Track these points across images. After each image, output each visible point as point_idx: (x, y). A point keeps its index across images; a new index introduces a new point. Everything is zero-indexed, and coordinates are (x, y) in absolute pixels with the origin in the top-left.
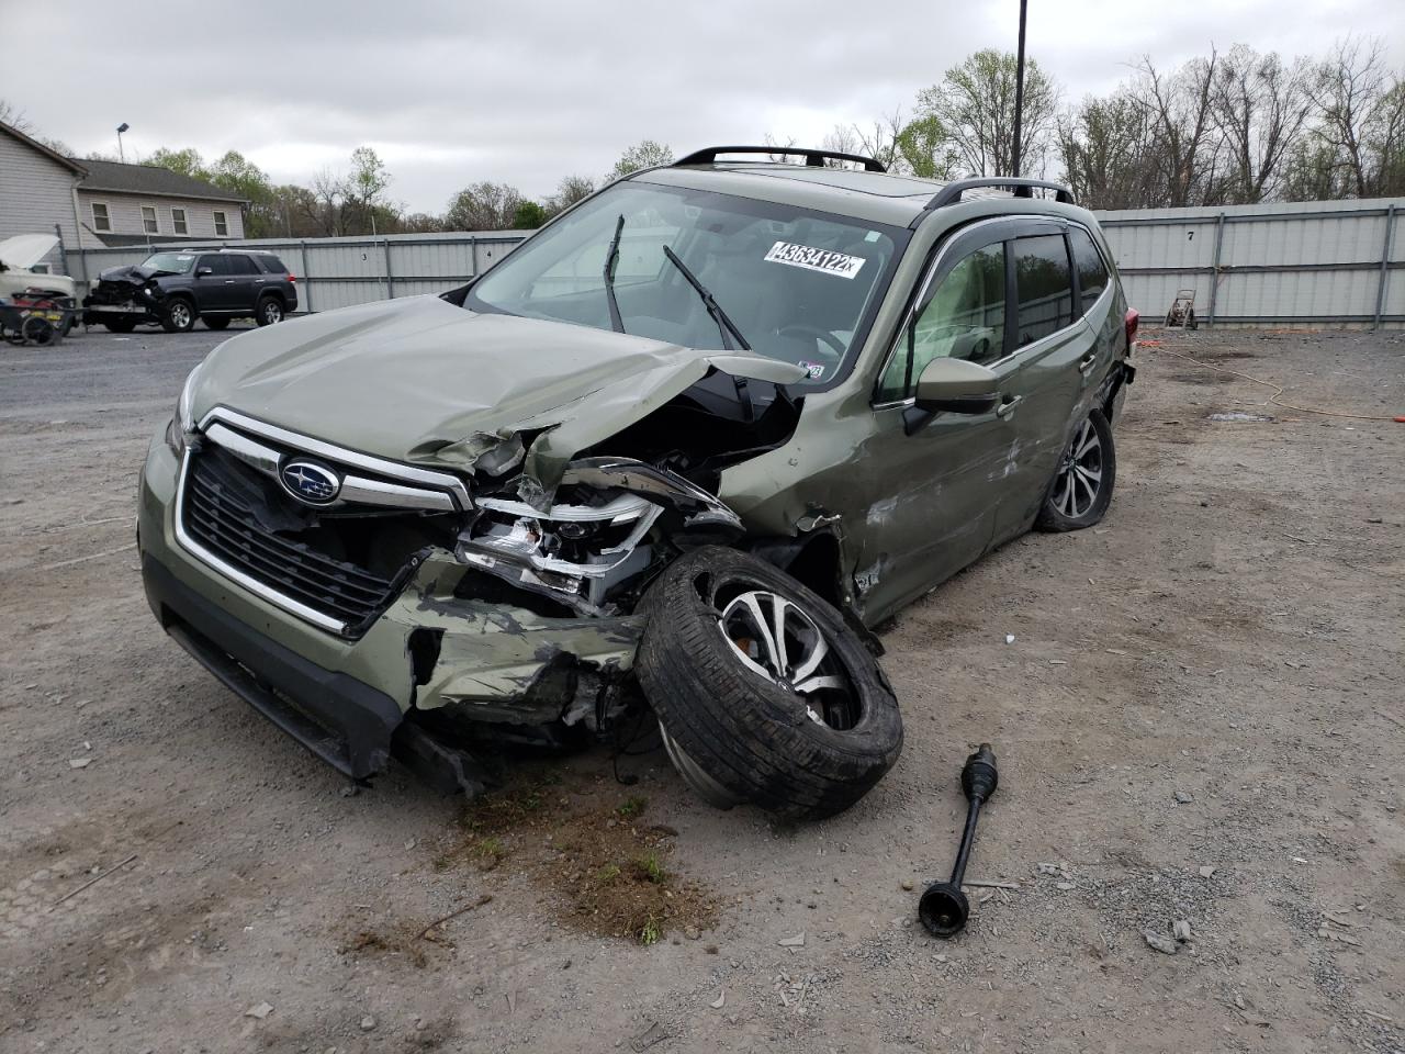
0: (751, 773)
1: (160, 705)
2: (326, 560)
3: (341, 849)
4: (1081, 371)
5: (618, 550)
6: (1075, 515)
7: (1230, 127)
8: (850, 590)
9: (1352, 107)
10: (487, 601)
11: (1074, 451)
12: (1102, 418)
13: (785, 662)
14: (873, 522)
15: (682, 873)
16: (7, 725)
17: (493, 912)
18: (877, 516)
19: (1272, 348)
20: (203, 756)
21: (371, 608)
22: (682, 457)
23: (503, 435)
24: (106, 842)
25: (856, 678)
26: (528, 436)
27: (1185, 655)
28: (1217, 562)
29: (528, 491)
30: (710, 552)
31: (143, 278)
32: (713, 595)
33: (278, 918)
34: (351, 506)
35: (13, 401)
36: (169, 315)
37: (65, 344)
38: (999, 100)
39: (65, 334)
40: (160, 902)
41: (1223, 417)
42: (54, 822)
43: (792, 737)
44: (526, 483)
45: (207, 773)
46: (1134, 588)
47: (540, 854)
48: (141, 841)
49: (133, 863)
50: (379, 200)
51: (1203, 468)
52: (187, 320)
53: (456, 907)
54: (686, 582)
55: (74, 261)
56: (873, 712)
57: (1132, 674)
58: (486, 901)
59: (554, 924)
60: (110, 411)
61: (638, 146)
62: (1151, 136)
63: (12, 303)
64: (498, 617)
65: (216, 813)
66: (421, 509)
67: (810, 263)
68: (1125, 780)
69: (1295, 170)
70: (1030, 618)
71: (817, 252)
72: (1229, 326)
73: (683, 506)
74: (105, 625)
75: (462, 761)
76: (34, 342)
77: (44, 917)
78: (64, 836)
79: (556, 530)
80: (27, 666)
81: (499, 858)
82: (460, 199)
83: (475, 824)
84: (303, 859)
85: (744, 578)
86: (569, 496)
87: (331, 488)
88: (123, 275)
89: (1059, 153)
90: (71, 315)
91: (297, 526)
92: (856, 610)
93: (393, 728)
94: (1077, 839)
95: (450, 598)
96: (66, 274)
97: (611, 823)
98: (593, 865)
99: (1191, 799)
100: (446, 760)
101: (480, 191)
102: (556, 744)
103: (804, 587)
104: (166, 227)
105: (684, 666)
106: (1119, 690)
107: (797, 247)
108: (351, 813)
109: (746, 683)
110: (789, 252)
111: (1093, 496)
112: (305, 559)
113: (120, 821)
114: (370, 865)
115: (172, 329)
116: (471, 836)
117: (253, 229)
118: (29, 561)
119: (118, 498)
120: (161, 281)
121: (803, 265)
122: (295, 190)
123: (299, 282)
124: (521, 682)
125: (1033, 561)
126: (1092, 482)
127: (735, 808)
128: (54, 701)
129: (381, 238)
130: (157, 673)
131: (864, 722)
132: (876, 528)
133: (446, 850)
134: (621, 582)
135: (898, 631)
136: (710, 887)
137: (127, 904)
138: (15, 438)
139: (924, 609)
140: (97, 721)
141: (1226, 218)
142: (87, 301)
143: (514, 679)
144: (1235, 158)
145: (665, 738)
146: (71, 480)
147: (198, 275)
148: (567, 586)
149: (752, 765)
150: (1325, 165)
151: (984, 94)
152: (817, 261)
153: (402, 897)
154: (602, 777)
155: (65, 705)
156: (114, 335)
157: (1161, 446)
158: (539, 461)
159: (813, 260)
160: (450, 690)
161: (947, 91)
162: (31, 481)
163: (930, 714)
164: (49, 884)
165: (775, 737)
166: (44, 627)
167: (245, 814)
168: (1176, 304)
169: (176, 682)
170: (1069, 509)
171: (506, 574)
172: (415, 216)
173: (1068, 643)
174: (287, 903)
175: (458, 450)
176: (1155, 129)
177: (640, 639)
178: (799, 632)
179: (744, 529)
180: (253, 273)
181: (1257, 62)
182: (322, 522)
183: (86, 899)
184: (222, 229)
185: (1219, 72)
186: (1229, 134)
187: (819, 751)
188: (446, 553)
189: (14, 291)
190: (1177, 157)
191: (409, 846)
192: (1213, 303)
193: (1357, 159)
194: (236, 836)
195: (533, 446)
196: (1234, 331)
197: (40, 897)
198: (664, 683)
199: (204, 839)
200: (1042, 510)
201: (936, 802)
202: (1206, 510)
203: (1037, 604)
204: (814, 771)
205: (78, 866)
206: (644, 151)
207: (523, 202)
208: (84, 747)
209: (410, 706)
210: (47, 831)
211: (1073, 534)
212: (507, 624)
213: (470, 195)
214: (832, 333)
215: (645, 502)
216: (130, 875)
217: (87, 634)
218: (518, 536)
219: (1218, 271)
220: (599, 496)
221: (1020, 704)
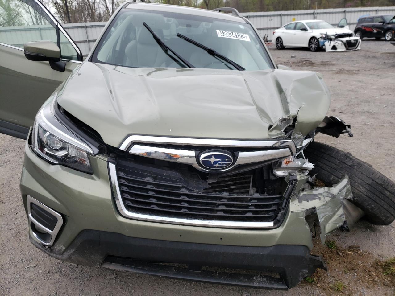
23: (292, 117)
29: (294, 138)
34: (241, 166)
44: (294, 135)
64: (326, 194)
71: (232, 33)
87: (231, 161)
107: (225, 31)
110: (223, 33)
112: (230, 199)
124: (343, 216)
152: (235, 36)
160: (327, 231)
175: (276, 128)
195: (297, 119)
212: (330, 195)
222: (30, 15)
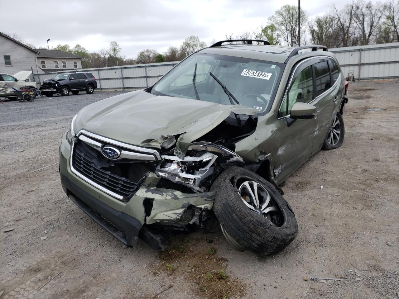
0: (253, 243)
1: (66, 217)
2: (117, 177)
3: (124, 268)
4: (334, 102)
5: (204, 169)
6: (334, 144)
7: (359, 23)
8: (273, 175)
9: (394, 15)
10: (166, 188)
11: (332, 125)
12: (340, 114)
13: (258, 204)
14: (279, 154)
15: (231, 275)
16: (22, 225)
17: (174, 291)
18: (280, 152)
19: (379, 87)
20: (80, 235)
21: (131, 192)
22: (223, 139)
23: (169, 137)
24: (52, 267)
25: (281, 207)
26: (177, 136)
27: (378, 191)
28: (380, 159)
29: (177, 153)
30: (233, 169)
31: (55, 81)
32: (236, 184)
33: (106, 294)
34: (124, 160)
35: (21, 119)
36: (62, 91)
37: (35, 101)
38: (291, 18)
39: (35, 98)
40: (69, 289)
41: (371, 110)
42: (37, 260)
43: (266, 232)
44: (176, 150)
45: (81, 241)
46: (356, 168)
47: (186, 268)
48: (63, 266)
49: (61, 274)
50: (118, 56)
51: (368, 127)
52: (67, 92)
53: (162, 289)
54: (228, 180)
55: (36, 77)
56: (288, 219)
57: (362, 198)
58: (171, 286)
59: (194, 295)
60: (48, 121)
61: (189, 37)
62: (336, 26)
63: (20, 90)
64: (170, 194)
65: (85, 255)
66: (145, 160)
67: (255, 75)
68: (369, 238)
69: (378, 34)
70: (326, 180)
71: (257, 72)
72: (365, 81)
73: (226, 157)
74: (49, 190)
75: (160, 239)
76: (26, 100)
77: (34, 295)
78: (40, 265)
79: (186, 164)
80: (27, 205)
81: (173, 271)
82: (140, 54)
83: (165, 258)
84: (113, 272)
85: (244, 176)
86: (190, 153)
87: (117, 154)
88: (50, 81)
89: (309, 32)
90: (36, 93)
91: (107, 166)
92: (274, 181)
93: (139, 230)
94: (358, 261)
95: (155, 188)
96: (34, 81)
97: (207, 257)
98: (203, 273)
99: (393, 245)
100: (156, 239)
101: (146, 52)
102: (187, 230)
103: (262, 178)
104: (61, 66)
105: (229, 209)
106: (359, 204)
107: (251, 71)
108: (126, 254)
109: (250, 215)
110: (248, 72)
111: (338, 138)
112: (110, 176)
113: (56, 259)
114: (134, 274)
115: (63, 95)
116: (164, 262)
117: (85, 65)
118: (27, 170)
119: (51, 148)
120: (60, 82)
121: (253, 76)
122: (95, 54)
123: (97, 80)
124: (178, 215)
125: (323, 160)
126: (338, 134)
127: (245, 251)
128: (35, 217)
129: (120, 67)
130: (65, 206)
131: (286, 223)
132: (280, 155)
133: (156, 268)
134: (205, 179)
135: (286, 186)
136: (241, 281)
137: (59, 290)
138: (21, 131)
139: (293, 178)
140: (48, 223)
141: (362, 49)
142: (41, 89)
143: (176, 214)
144: (361, 31)
145: (223, 230)
146: (38, 143)
147: (70, 80)
148: (190, 182)
149: (253, 241)
150: (387, 32)
151: (287, 17)
152: (257, 75)
153: (144, 286)
154: (202, 240)
155: (38, 218)
156: (48, 97)
157: (354, 120)
158: (180, 144)
159: (256, 75)
160: (156, 218)
161: (276, 17)
162: (26, 144)
163: (302, 215)
164: (36, 282)
165: (261, 232)
166: (32, 191)
167: (94, 256)
168: (348, 75)
169: (70, 209)
170: (331, 143)
171: (171, 179)
172: (128, 59)
173: (340, 188)
174: (109, 288)
175: (156, 141)
176: (337, 24)
177: (214, 199)
178: (261, 193)
179: (244, 162)
180: (85, 78)
181: (366, 4)
182: (115, 164)
183: (47, 288)
184: (76, 66)
185: (355, 8)
186: (359, 24)
187: (275, 236)
188: (153, 174)
189: (21, 87)
190: (344, 32)
191: (145, 266)
192: (359, 74)
193: (396, 30)
194: (91, 264)
195: (178, 139)
196: (366, 82)
197: (33, 287)
198: (223, 214)
199: (82, 265)
200: (324, 143)
201: (309, 247)
202: (373, 141)
203: (327, 175)
204: (273, 242)
205: (44, 276)
206: (191, 38)
207: (158, 54)
208: (45, 232)
209: (144, 223)
210: (34, 263)
211: (334, 150)
212: (173, 196)
213: (143, 53)
214: (261, 95)
215: (212, 155)
216: (60, 279)
217: (44, 193)
218: (174, 166)
219: (360, 65)
220: (199, 153)
221: (329, 211)
222: (287, 43)
